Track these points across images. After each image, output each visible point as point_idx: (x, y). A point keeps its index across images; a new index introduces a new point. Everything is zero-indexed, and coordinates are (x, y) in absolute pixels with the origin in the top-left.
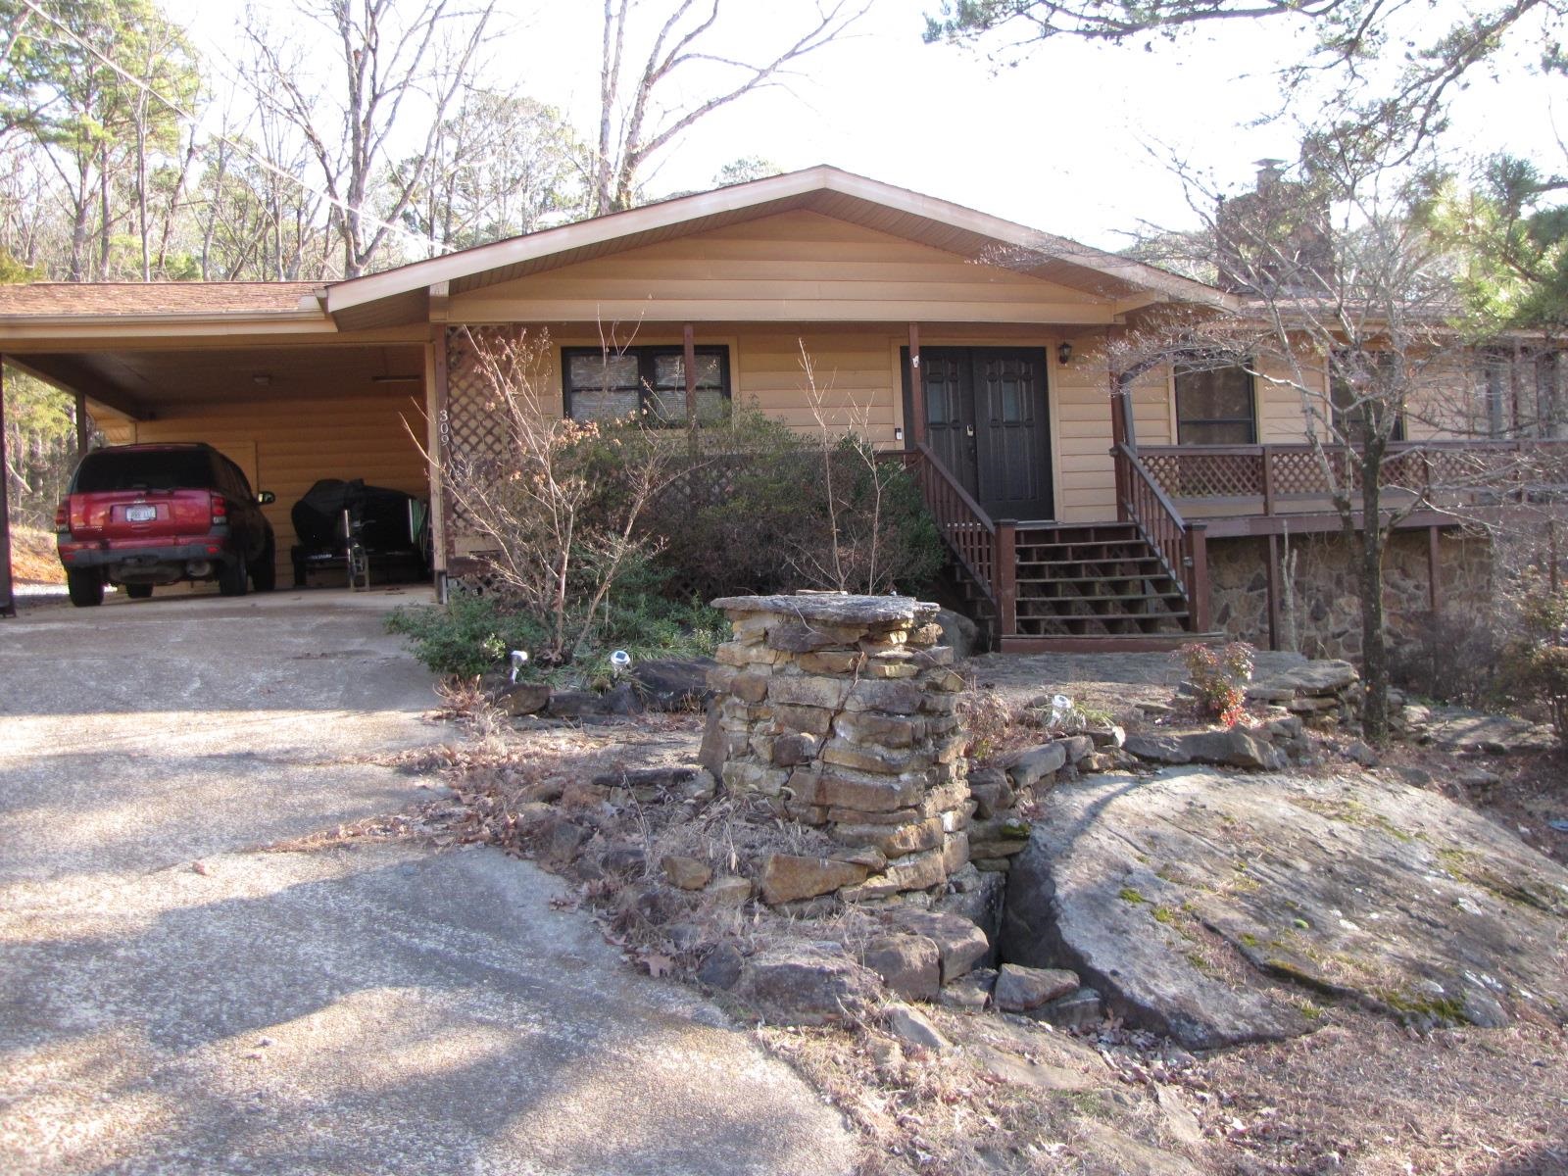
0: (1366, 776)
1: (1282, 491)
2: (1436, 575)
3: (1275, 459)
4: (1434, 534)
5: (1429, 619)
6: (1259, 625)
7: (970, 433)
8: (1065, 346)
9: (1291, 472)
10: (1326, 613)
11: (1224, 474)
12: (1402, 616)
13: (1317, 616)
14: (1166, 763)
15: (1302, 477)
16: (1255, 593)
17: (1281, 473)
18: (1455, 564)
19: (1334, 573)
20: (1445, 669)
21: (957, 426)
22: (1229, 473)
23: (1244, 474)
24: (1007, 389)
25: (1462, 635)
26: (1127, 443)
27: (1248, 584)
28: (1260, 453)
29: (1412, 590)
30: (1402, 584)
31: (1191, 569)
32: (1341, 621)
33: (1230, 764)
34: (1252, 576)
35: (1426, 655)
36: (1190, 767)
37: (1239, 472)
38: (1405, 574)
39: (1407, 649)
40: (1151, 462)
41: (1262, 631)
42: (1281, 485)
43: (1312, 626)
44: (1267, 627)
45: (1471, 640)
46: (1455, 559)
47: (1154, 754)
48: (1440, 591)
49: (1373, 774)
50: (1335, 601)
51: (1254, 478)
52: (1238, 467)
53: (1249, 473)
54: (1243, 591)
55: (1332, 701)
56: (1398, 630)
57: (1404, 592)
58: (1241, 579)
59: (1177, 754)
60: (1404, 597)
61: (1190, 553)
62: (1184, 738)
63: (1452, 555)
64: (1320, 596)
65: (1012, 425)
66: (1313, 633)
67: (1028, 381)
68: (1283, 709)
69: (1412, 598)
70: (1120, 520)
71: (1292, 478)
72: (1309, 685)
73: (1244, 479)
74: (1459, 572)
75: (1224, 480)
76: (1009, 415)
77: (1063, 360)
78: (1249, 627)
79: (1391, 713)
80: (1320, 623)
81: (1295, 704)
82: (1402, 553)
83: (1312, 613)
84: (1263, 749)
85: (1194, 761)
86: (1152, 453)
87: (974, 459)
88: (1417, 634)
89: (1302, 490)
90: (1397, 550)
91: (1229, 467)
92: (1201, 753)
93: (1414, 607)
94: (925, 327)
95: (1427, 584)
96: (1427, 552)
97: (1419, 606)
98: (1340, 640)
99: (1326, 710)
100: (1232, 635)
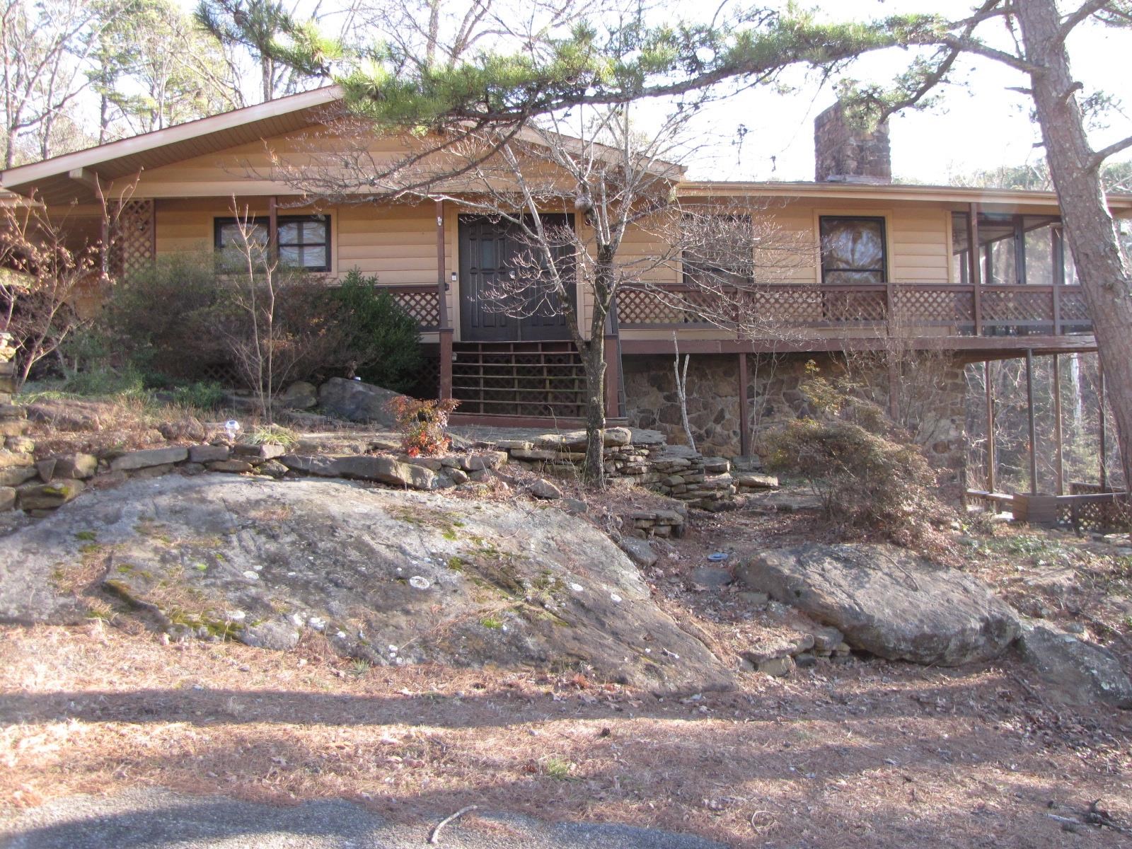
14: (315, 475)
47: (305, 468)
58: (735, 390)
64: (805, 405)
100: (726, 432)
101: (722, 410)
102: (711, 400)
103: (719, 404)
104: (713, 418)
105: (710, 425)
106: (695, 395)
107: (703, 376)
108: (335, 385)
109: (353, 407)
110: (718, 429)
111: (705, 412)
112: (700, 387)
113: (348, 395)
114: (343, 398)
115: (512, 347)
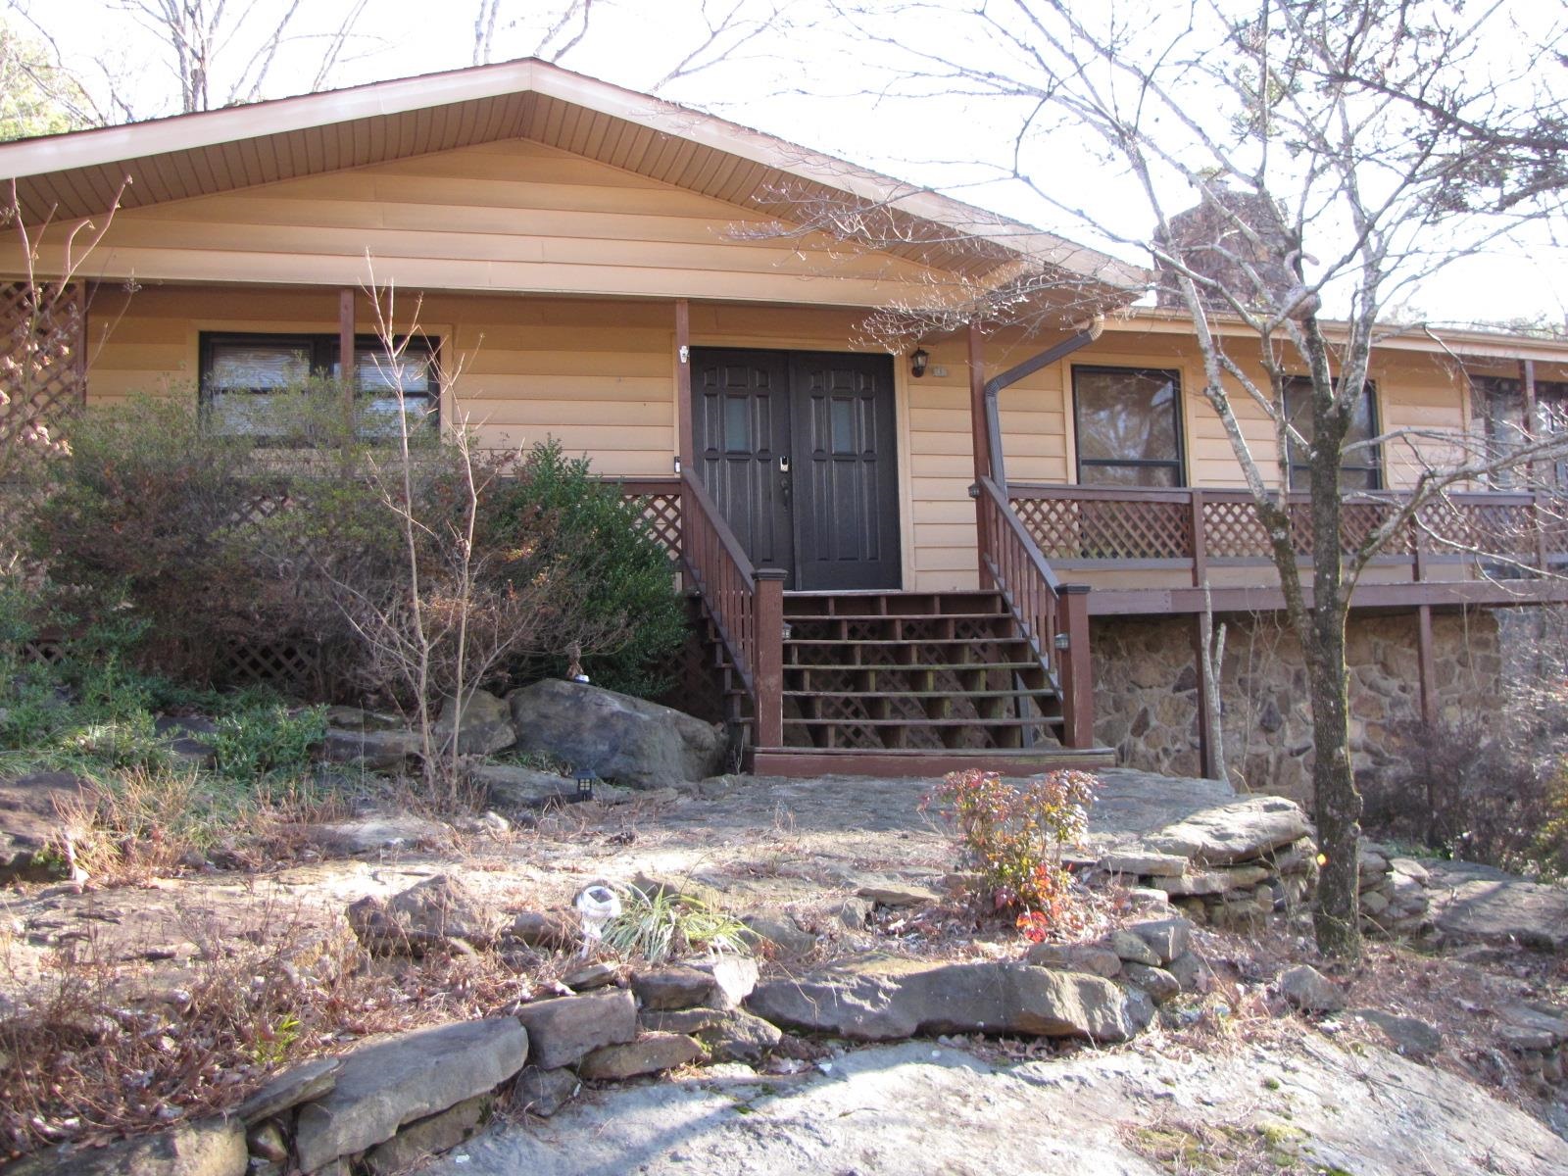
0: (1313, 1041)
1: (1217, 553)
2: (1429, 672)
3: (1208, 510)
4: (1425, 616)
5: (1422, 731)
6: (1190, 738)
7: (784, 468)
8: (920, 353)
9: (1230, 528)
10: (1281, 723)
11: (1135, 527)
12: (1384, 727)
13: (1268, 726)
14: (857, 1041)
15: (1245, 536)
16: (1183, 694)
17: (1215, 529)
18: (1453, 658)
19: (1292, 669)
20: (1445, 802)
21: (765, 456)
22: (1142, 526)
23: (1164, 528)
24: (840, 410)
25: (1468, 755)
26: (993, 479)
27: (1174, 681)
28: (1185, 500)
29: (1396, 692)
30: (1383, 684)
31: (1066, 652)
32: (1303, 733)
33: (1009, 1035)
34: (1179, 671)
35: (1417, 781)
36: (916, 1047)
37: (1157, 526)
38: (1387, 670)
39: (1390, 771)
40: (1030, 507)
41: (1193, 746)
42: (1216, 545)
43: (1262, 739)
44: (1197, 740)
45: (1482, 760)
46: (1454, 651)
47: (827, 1022)
48: (1433, 695)
49: (1329, 1034)
50: (1292, 707)
51: (1178, 534)
52: (1156, 518)
53: (1171, 527)
54: (1168, 691)
55: (1261, 872)
56: (1377, 746)
57: (1387, 694)
58: (1164, 675)
59: (882, 1018)
60: (1386, 701)
61: (1065, 629)
62: (908, 981)
63: (1448, 647)
64: (1273, 699)
65: (845, 458)
66: (1263, 748)
67: (868, 399)
68: (1161, 895)
69: (1397, 704)
70: (982, 585)
71: (1231, 536)
72: (1218, 845)
73: (1164, 535)
74: (1458, 669)
75: (1135, 535)
76: (840, 444)
77: (918, 372)
78: (1175, 739)
79: (1365, 889)
80: (1274, 736)
81: (1188, 883)
82: (1382, 643)
83: (1263, 721)
84: (1092, 996)
85: (926, 1032)
86: (1030, 495)
87: (788, 501)
88: (1405, 752)
89: (1246, 553)
90: (1375, 639)
91: (1142, 518)
92: (946, 1013)
93: (1399, 715)
94: (700, 307)
95: (1417, 685)
96: (1416, 642)
97: (1407, 713)
98: (1300, 759)
99: (1249, 890)
100: (1152, 751)
101: (1145, 711)
102: (1127, 696)
103: (1141, 700)
104: (1130, 726)
105: (1127, 738)
106: (1101, 686)
107: (1113, 653)
108: (554, 696)
109: (604, 748)
110: (1141, 746)
111: (1117, 716)
112: (1108, 672)
113: (589, 721)
114: (577, 727)
115: (831, 605)
